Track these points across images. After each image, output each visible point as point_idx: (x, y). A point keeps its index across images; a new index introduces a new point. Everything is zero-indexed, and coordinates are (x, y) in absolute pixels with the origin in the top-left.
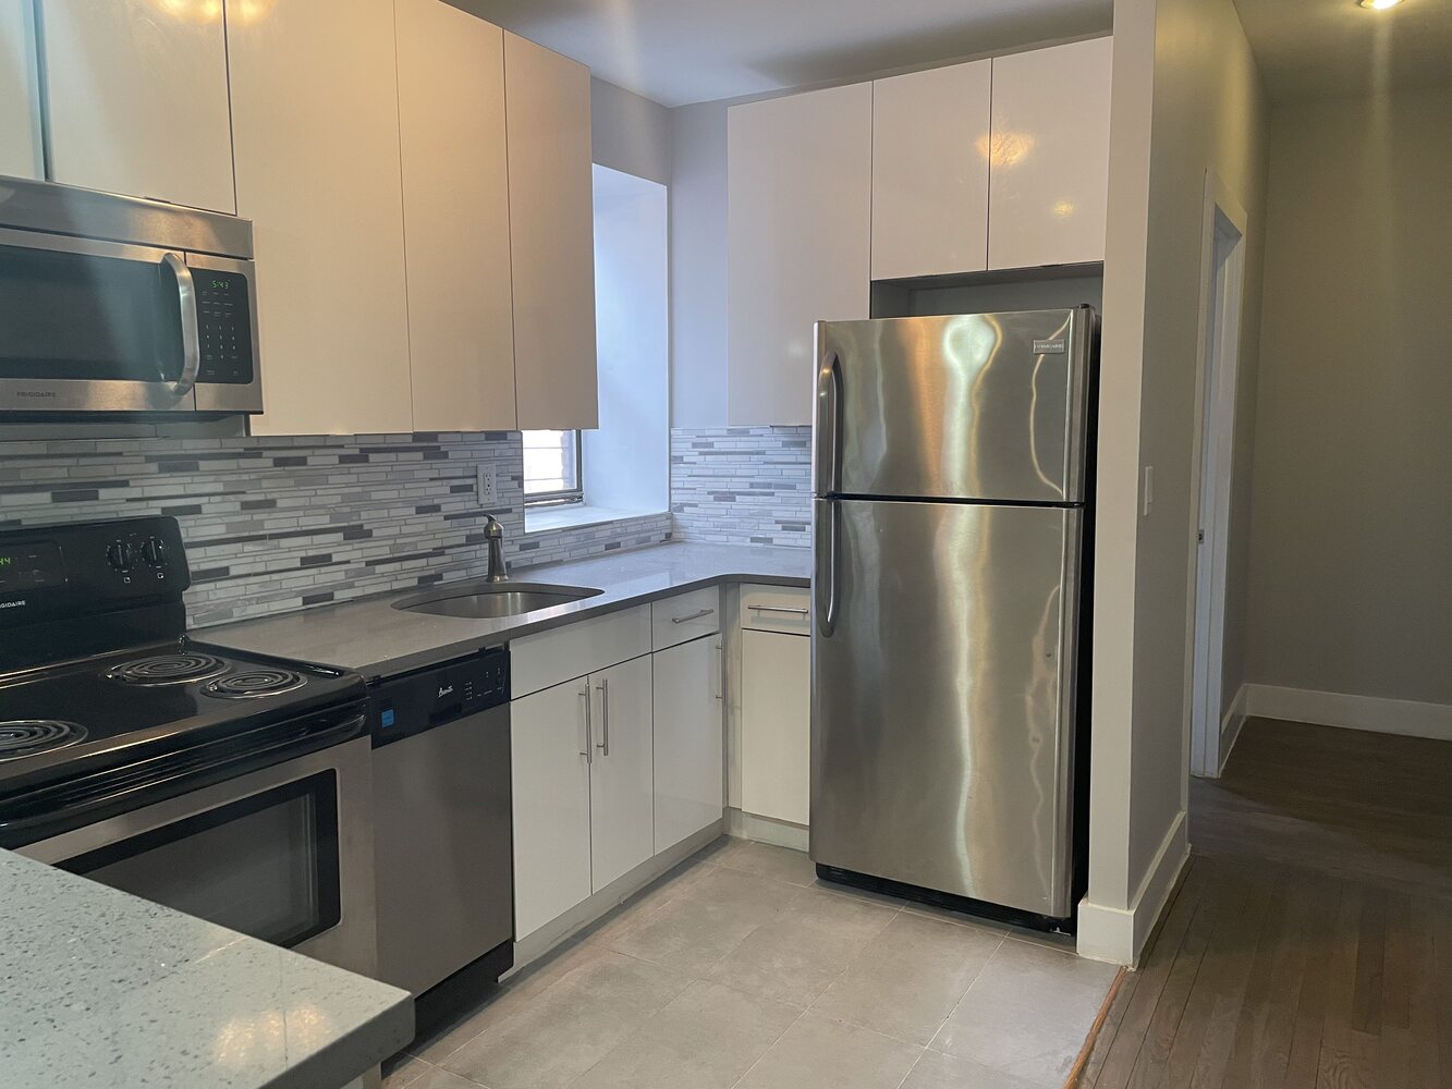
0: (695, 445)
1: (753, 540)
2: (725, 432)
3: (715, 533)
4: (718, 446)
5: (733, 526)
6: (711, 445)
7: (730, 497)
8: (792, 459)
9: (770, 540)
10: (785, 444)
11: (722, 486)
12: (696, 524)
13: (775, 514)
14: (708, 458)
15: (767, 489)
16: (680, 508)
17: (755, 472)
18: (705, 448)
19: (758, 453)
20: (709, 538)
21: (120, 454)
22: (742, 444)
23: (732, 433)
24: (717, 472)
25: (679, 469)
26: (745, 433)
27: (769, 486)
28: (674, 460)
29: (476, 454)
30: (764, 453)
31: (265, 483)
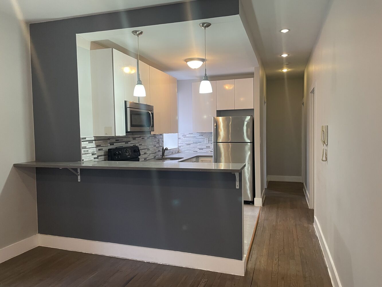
0: (183, 136)
1: (194, 152)
2: (188, 134)
3: (187, 151)
4: (187, 136)
5: (190, 149)
6: (186, 136)
7: (189, 144)
8: (201, 138)
9: (197, 151)
10: (199, 135)
11: (188, 143)
12: (183, 149)
13: (198, 147)
14: (185, 138)
15: (196, 143)
16: (180, 147)
17: (194, 140)
18: (184, 136)
19: (194, 137)
20: (186, 152)
21: (130, 137)
22: (192, 136)
23: (190, 134)
24: (187, 140)
25: (180, 140)
26: (192, 134)
27: (197, 142)
28: (178, 138)
29: (159, 137)
30: (195, 137)
31: (141, 142)
